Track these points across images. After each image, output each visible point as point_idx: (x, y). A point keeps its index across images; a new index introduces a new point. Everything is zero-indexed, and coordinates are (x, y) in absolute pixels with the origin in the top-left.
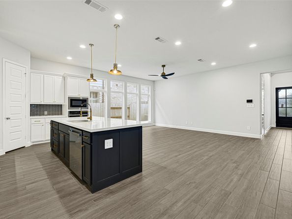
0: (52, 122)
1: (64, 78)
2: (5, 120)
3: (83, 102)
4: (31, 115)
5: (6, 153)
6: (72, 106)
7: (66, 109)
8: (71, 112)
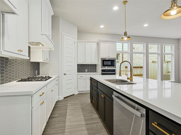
0: (92, 79)
1: (98, 44)
2: (63, 75)
3: (112, 62)
4: (78, 72)
5: (64, 98)
6: (104, 65)
7: (100, 68)
8: (103, 71)
